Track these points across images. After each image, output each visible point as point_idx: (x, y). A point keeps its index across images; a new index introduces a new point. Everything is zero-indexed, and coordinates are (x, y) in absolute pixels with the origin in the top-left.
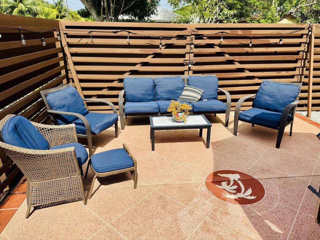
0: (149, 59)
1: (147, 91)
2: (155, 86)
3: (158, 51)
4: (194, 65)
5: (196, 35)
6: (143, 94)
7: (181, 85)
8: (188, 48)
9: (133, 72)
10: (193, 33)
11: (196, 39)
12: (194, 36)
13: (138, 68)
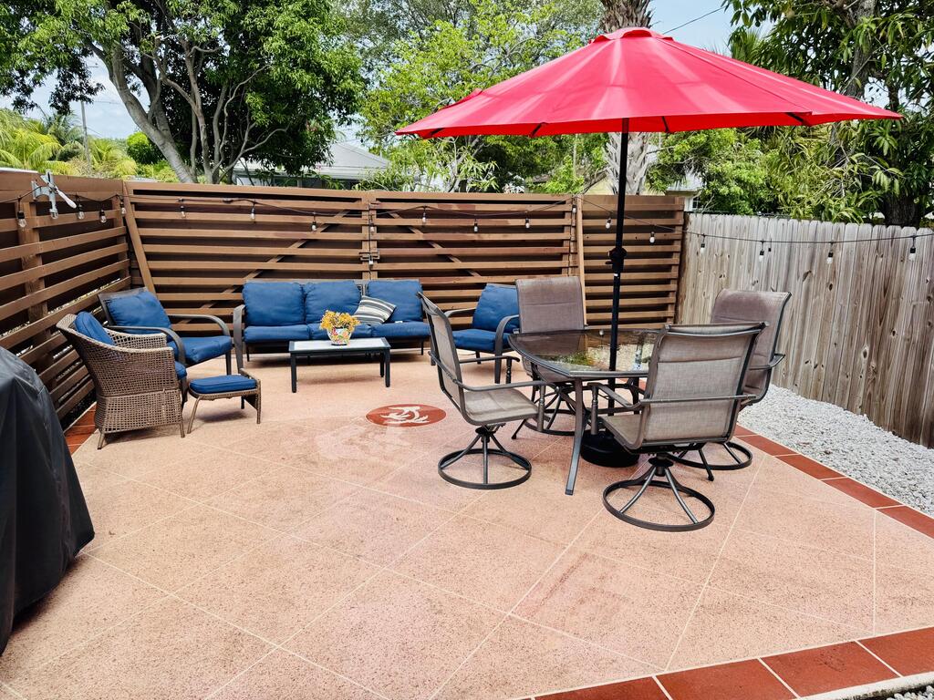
0: (293, 250)
1: (289, 306)
2: (304, 297)
3: (309, 235)
4: (379, 261)
5: (378, 211)
6: (280, 312)
7: (354, 295)
8: (365, 233)
9: (263, 274)
10: (373, 206)
11: (378, 217)
12: (375, 213)
13: (272, 265)
